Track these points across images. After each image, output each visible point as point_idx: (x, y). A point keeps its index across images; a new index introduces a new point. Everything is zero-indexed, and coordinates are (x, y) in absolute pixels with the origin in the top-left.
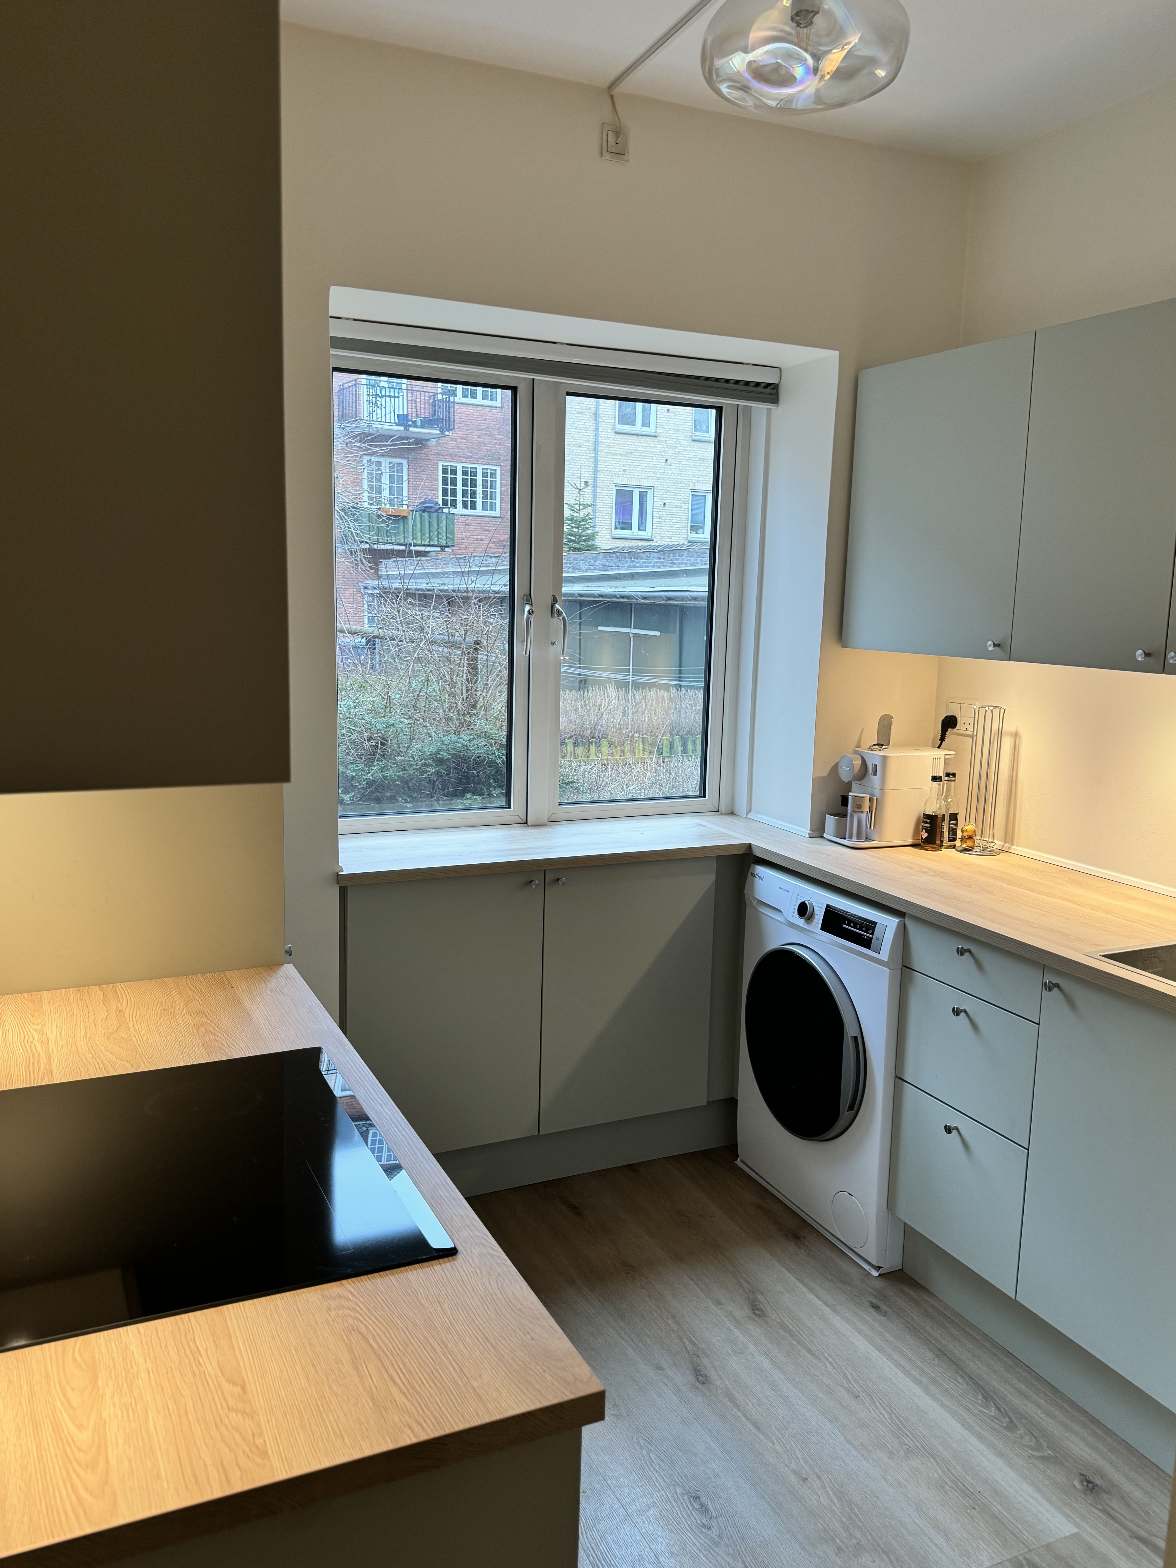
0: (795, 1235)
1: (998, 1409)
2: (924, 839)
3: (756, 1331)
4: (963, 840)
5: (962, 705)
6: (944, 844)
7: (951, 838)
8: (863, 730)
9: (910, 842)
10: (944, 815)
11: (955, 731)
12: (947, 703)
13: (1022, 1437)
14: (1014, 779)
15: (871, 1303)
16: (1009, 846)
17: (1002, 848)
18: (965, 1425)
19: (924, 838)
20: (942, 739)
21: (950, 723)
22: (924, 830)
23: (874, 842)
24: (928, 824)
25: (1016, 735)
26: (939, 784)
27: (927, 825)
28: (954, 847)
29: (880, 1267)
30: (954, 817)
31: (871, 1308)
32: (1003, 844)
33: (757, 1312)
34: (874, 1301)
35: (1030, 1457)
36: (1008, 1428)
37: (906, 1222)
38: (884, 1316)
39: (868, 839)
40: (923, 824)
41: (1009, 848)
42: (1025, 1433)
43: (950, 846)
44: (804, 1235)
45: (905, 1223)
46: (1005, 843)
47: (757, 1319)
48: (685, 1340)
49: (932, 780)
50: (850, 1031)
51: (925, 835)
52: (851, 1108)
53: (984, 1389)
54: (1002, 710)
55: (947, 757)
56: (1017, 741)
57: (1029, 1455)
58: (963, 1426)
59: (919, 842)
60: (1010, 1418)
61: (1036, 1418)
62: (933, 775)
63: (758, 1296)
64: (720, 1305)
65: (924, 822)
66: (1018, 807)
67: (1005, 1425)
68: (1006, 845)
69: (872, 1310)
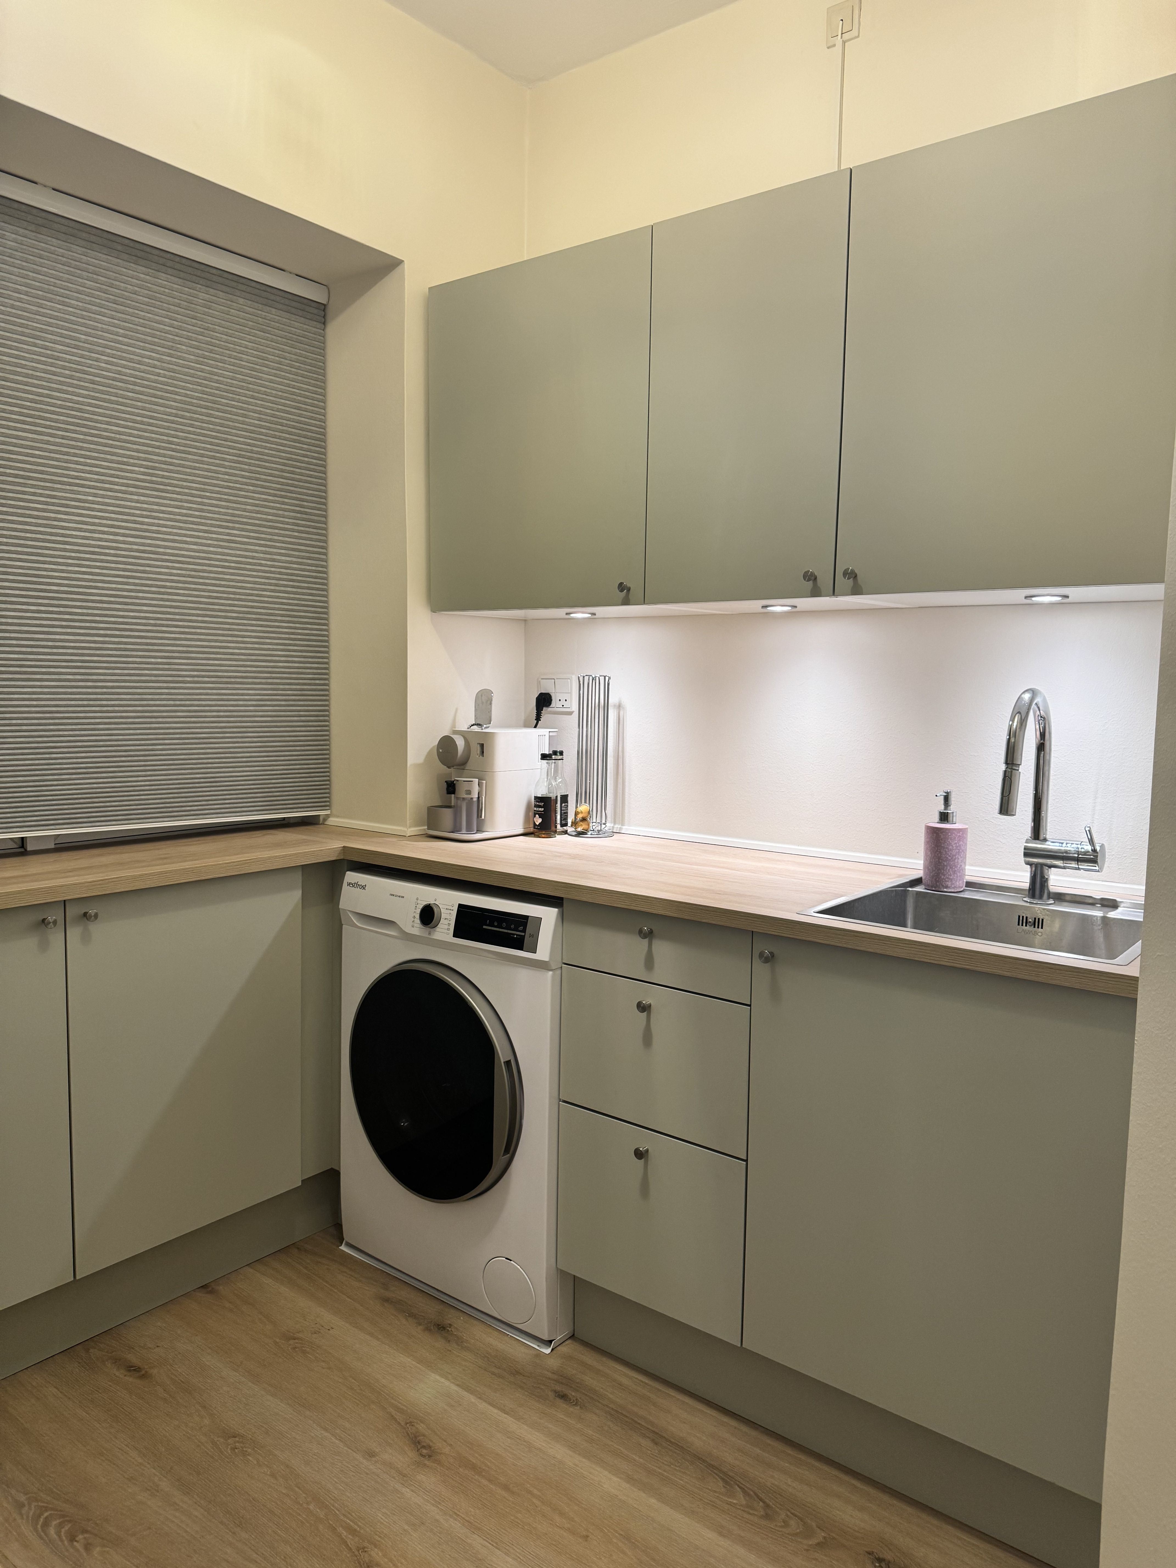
0: (439, 1325)
1: (745, 1492)
2: (538, 826)
3: (428, 1479)
4: (574, 824)
5: (556, 680)
6: (558, 831)
7: (563, 822)
8: (457, 710)
9: (521, 831)
10: (557, 797)
11: (549, 709)
12: (538, 679)
13: (786, 1524)
14: (620, 754)
15: (555, 1392)
16: (620, 826)
17: (613, 829)
18: (722, 1532)
19: (537, 824)
20: (538, 718)
21: (544, 701)
22: (537, 815)
23: (487, 833)
24: (542, 808)
25: (619, 707)
26: (547, 763)
27: (540, 809)
28: (566, 832)
29: (551, 1342)
30: (564, 799)
31: (557, 1399)
32: (612, 825)
33: (424, 1451)
34: (558, 1388)
35: (808, 1550)
36: (767, 1517)
37: (577, 1275)
38: (576, 1405)
39: (479, 830)
40: (535, 809)
41: (621, 829)
42: (787, 1516)
43: (563, 832)
44: (449, 1322)
45: (574, 1276)
46: (615, 823)
47: (426, 1462)
48: (340, 1530)
49: (542, 759)
50: (502, 1053)
51: (538, 821)
52: (507, 1150)
53: (720, 1471)
54: (607, 678)
55: (551, 734)
56: (621, 713)
57: (806, 1547)
58: (721, 1534)
59: (532, 830)
60: (764, 1502)
61: (790, 1490)
62: (542, 753)
63: (418, 1426)
64: (374, 1456)
65: (536, 806)
66: (627, 784)
67: (762, 1513)
68: (616, 826)
69: (560, 1402)
